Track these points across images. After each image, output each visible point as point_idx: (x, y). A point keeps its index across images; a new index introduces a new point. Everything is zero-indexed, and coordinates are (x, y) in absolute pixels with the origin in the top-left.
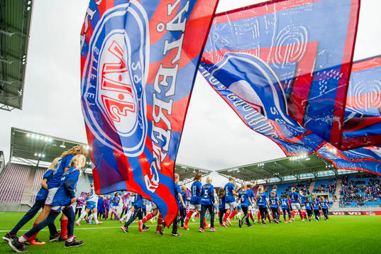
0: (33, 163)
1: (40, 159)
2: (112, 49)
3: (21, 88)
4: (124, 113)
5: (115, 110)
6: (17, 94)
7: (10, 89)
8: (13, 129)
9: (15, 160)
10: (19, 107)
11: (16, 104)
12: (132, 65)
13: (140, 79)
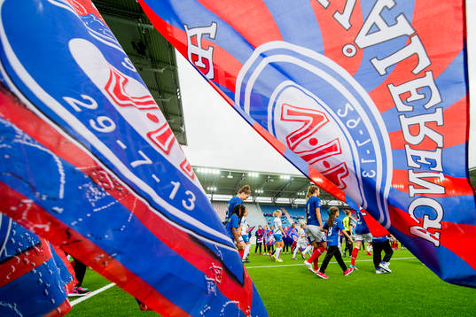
3: (182, 124)
6: (180, 131)
10: (185, 144)
11: (182, 141)
12: (338, 113)
13: (359, 120)
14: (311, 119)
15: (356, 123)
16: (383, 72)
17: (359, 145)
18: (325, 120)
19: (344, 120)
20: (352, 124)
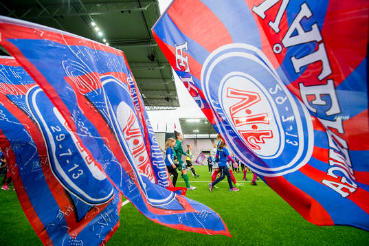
0: (194, 136)
1: (197, 133)
2: (229, 95)
3: (176, 95)
4: (261, 141)
5: (253, 141)
6: (175, 99)
7: (172, 97)
8: (180, 119)
9: (186, 136)
10: (179, 106)
11: (177, 104)
12: (270, 91)
13: (286, 98)
14: (248, 98)
15: (284, 100)
16: (297, 70)
17: (284, 121)
18: (258, 99)
19: (274, 97)
20: (280, 100)
